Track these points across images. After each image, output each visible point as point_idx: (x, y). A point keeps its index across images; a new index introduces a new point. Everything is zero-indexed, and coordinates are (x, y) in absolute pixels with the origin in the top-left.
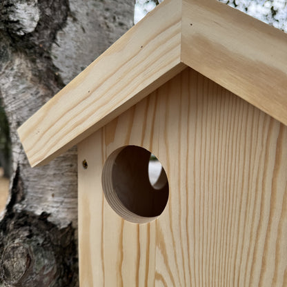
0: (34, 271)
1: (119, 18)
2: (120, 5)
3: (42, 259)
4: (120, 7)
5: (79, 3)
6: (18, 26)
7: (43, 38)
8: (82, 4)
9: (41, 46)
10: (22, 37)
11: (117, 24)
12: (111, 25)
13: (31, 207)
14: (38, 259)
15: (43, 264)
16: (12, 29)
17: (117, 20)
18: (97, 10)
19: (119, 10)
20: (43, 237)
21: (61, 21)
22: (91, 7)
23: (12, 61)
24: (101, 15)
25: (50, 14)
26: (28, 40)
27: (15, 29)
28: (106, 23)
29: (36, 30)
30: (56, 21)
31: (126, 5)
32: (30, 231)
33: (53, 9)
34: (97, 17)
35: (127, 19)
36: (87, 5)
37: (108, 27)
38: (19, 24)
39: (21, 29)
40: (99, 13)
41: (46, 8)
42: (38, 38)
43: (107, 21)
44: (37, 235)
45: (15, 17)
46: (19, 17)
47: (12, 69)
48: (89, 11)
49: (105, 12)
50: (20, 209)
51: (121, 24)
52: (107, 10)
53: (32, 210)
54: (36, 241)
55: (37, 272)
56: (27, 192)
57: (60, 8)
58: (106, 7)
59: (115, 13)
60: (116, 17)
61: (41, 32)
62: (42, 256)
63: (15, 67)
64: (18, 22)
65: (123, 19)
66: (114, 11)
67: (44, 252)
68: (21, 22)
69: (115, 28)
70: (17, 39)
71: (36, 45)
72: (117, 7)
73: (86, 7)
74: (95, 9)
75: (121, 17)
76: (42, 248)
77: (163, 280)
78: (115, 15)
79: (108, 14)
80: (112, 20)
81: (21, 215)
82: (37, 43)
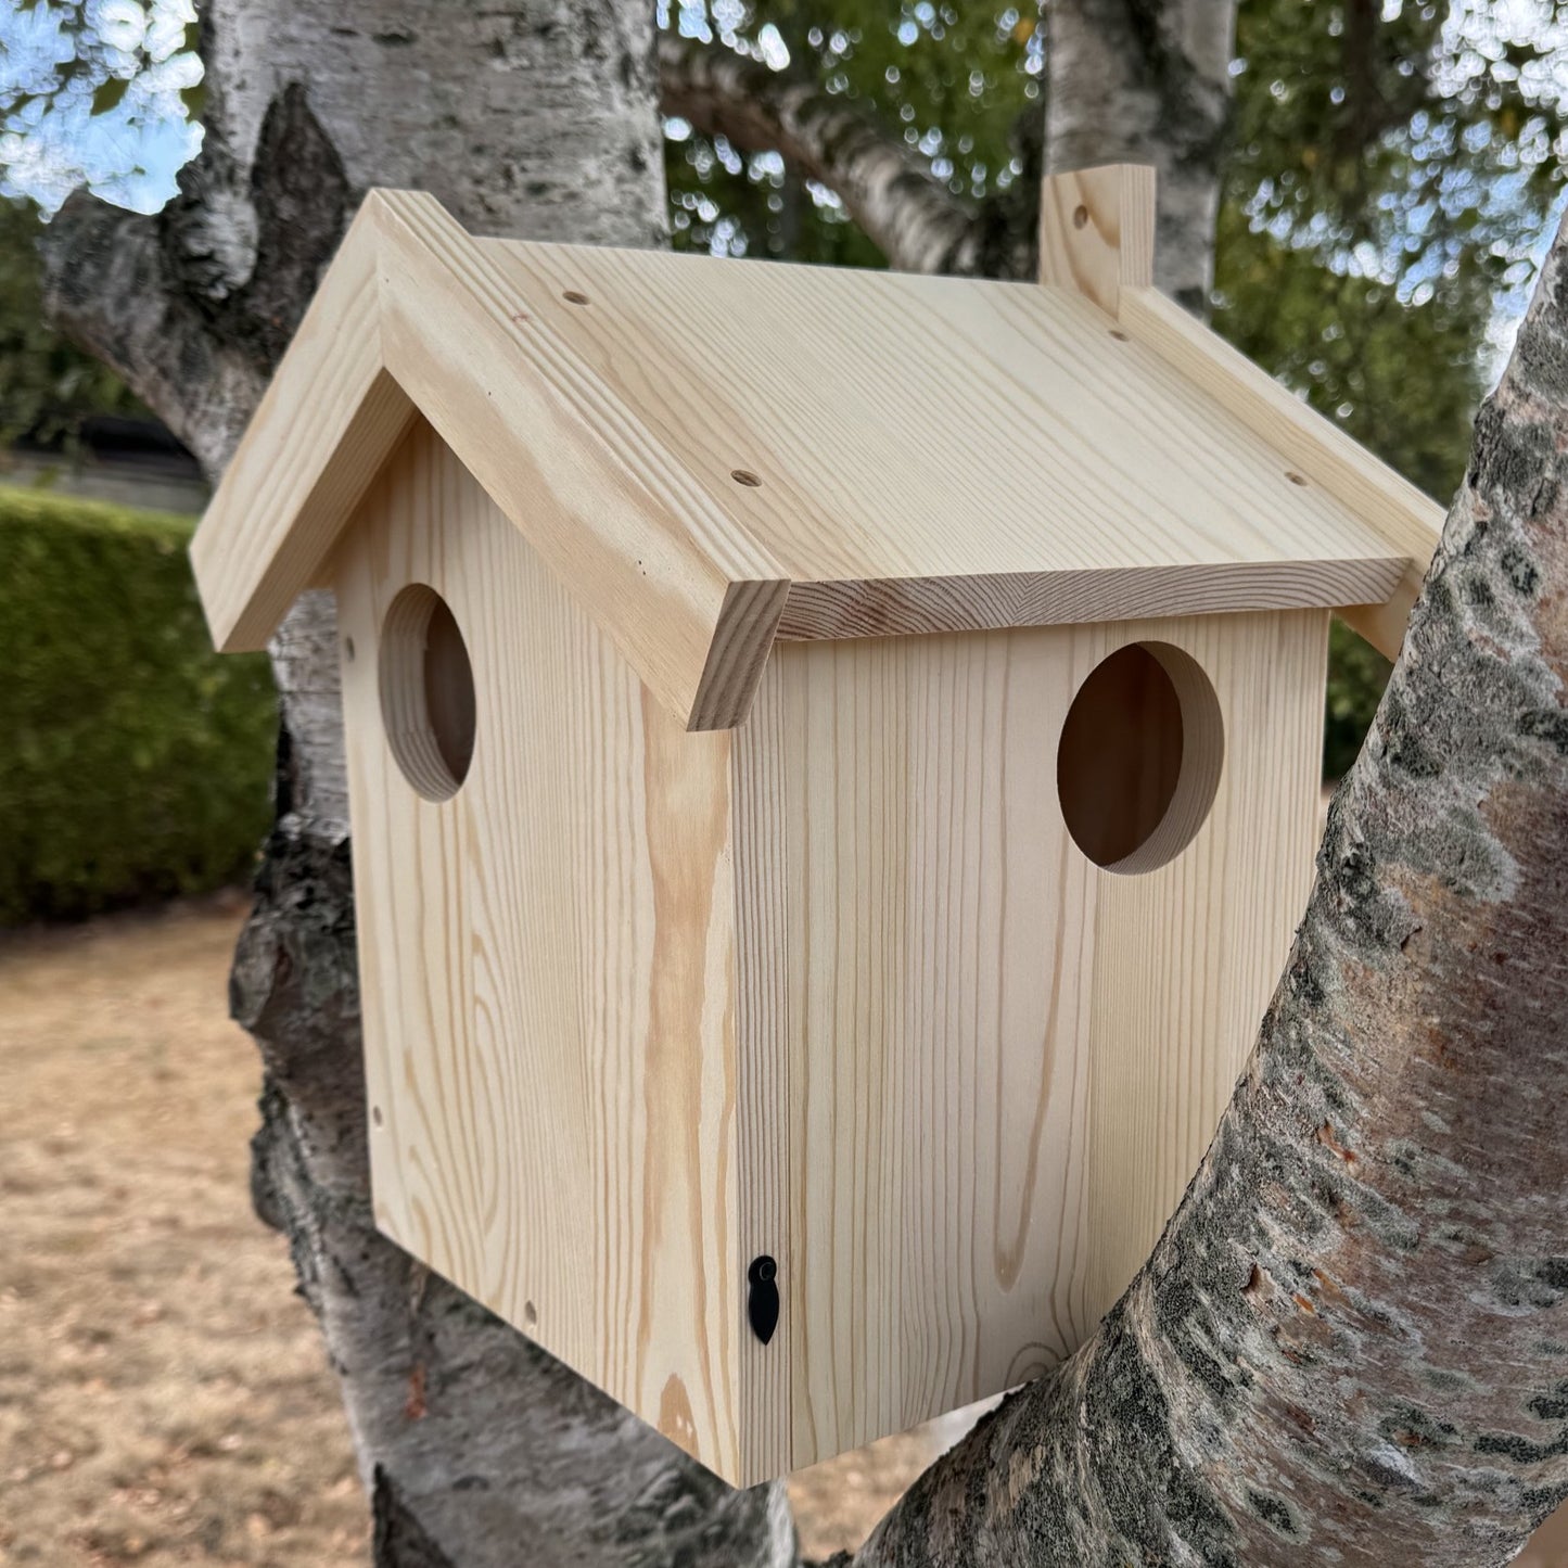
0: (307, 999)
1: (524, 170)
2: (518, 123)
3: (333, 971)
4: (526, 129)
5: (380, 155)
6: (214, 270)
7: (283, 295)
8: (392, 155)
9: (277, 321)
10: (224, 303)
11: (519, 193)
12: (500, 200)
13: (327, 826)
14: (322, 970)
15: (334, 983)
16: (197, 284)
17: (520, 178)
18: (449, 159)
19: (518, 140)
20: (336, 907)
21: (330, 228)
22: (426, 154)
23: (218, 377)
24: (461, 172)
25: (295, 213)
26: (241, 311)
27: (205, 280)
28: (482, 199)
29: (256, 276)
30: (315, 233)
31: (547, 114)
32: (310, 891)
33: (301, 196)
34: (452, 181)
35: (560, 161)
36: (410, 153)
37: (489, 210)
38: (216, 262)
39: (218, 278)
40: (454, 166)
41: (279, 196)
42: (269, 298)
43: (483, 190)
44: (324, 901)
45: (202, 244)
46: (214, 240)
47: (222, 402)
48: (422, 169)
49: (473, 159)
50: (296, 829)
51: (537, 189)
52: (479, 150)
53: (325, 834)
54: (319, 917)
55: (317, 1004)
56: (310, 779)
57: (319, 185)
58: (473, 141)
59: (507, 155)
60: (515, 169)
61: (275, 276)
62: (335, 962)
63: (228, 396)
64: (209, 258)
65: (542, 168)
66: (502, 149)
67: (338, 952)
68: (219, 257)
69: (514, 210)
70: (214, 310)
71: (264, 321)
72: (510, 132)
73: (408, 160)
74: (440, 157)
75: (530, 164)
76: (333, 940)
77: (485, 956)
78: (508, 161)
79: (482, 166)
80: (501, 182)
81: (299, 849)
82: (265, 314)
